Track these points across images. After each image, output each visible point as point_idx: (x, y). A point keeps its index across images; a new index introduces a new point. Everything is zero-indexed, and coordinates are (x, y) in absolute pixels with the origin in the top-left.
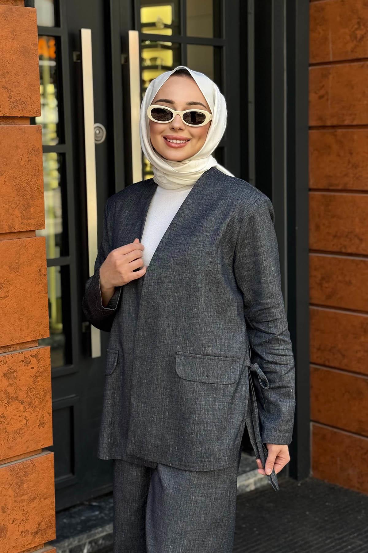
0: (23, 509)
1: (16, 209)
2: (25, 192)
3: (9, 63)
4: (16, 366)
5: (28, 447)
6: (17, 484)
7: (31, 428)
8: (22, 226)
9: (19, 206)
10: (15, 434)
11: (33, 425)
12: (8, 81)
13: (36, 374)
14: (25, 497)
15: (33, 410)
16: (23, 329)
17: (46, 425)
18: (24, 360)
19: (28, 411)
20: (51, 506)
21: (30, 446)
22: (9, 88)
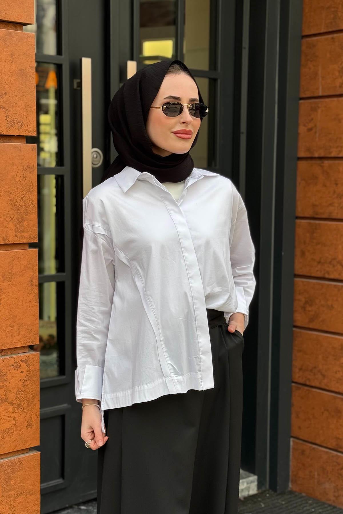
0: (10, 504)
1: (11, 222)
2: (19, 207)
3: (7, 84)
4: (7, 369)
5: (16, 446)
6: (5, 479)
7: (19, 429)
8: (16, 239)
9: (13, 220)
10: (4, 433)
11: (22, 425)
12: (6, 101)
13: (25, 378)
14: (12, 493)
15: (21, 411)
16: (14, 335)
17: (33, 426)
18: (14, 364)
19: (17, 412)
20: (36, 502)
21: (18, 445)
22: (7, 108)
